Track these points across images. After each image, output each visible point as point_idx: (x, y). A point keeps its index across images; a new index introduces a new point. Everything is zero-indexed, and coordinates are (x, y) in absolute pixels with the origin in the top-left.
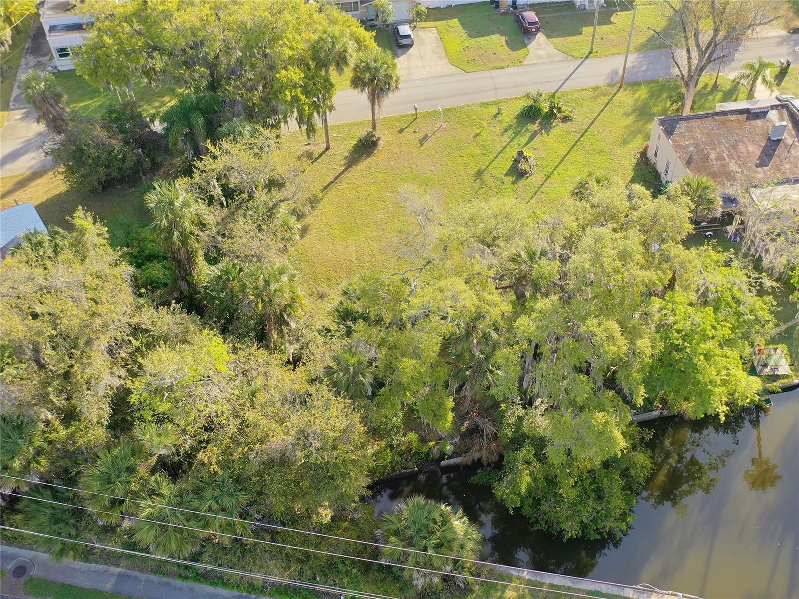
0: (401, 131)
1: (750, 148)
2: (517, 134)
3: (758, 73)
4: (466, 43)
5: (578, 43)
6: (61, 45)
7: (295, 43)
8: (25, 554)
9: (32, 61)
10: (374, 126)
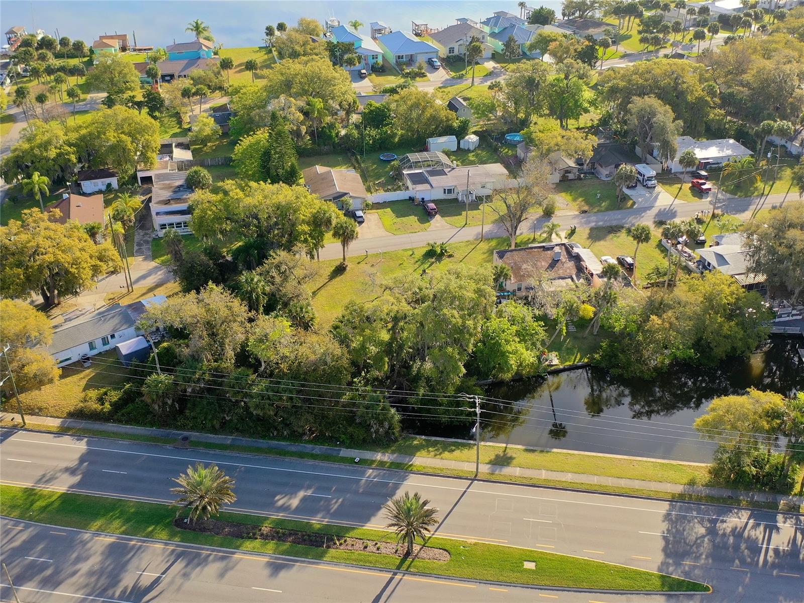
0: (359, 263)
1: (543, 264)
2: (422, 263)
3: (552, 229)
4: (395, 221)
5: (459, 220)
6: (162, 223)
7: (305, 213)
8: (186, 433)
9: (141, 232)
10: (344, 259)
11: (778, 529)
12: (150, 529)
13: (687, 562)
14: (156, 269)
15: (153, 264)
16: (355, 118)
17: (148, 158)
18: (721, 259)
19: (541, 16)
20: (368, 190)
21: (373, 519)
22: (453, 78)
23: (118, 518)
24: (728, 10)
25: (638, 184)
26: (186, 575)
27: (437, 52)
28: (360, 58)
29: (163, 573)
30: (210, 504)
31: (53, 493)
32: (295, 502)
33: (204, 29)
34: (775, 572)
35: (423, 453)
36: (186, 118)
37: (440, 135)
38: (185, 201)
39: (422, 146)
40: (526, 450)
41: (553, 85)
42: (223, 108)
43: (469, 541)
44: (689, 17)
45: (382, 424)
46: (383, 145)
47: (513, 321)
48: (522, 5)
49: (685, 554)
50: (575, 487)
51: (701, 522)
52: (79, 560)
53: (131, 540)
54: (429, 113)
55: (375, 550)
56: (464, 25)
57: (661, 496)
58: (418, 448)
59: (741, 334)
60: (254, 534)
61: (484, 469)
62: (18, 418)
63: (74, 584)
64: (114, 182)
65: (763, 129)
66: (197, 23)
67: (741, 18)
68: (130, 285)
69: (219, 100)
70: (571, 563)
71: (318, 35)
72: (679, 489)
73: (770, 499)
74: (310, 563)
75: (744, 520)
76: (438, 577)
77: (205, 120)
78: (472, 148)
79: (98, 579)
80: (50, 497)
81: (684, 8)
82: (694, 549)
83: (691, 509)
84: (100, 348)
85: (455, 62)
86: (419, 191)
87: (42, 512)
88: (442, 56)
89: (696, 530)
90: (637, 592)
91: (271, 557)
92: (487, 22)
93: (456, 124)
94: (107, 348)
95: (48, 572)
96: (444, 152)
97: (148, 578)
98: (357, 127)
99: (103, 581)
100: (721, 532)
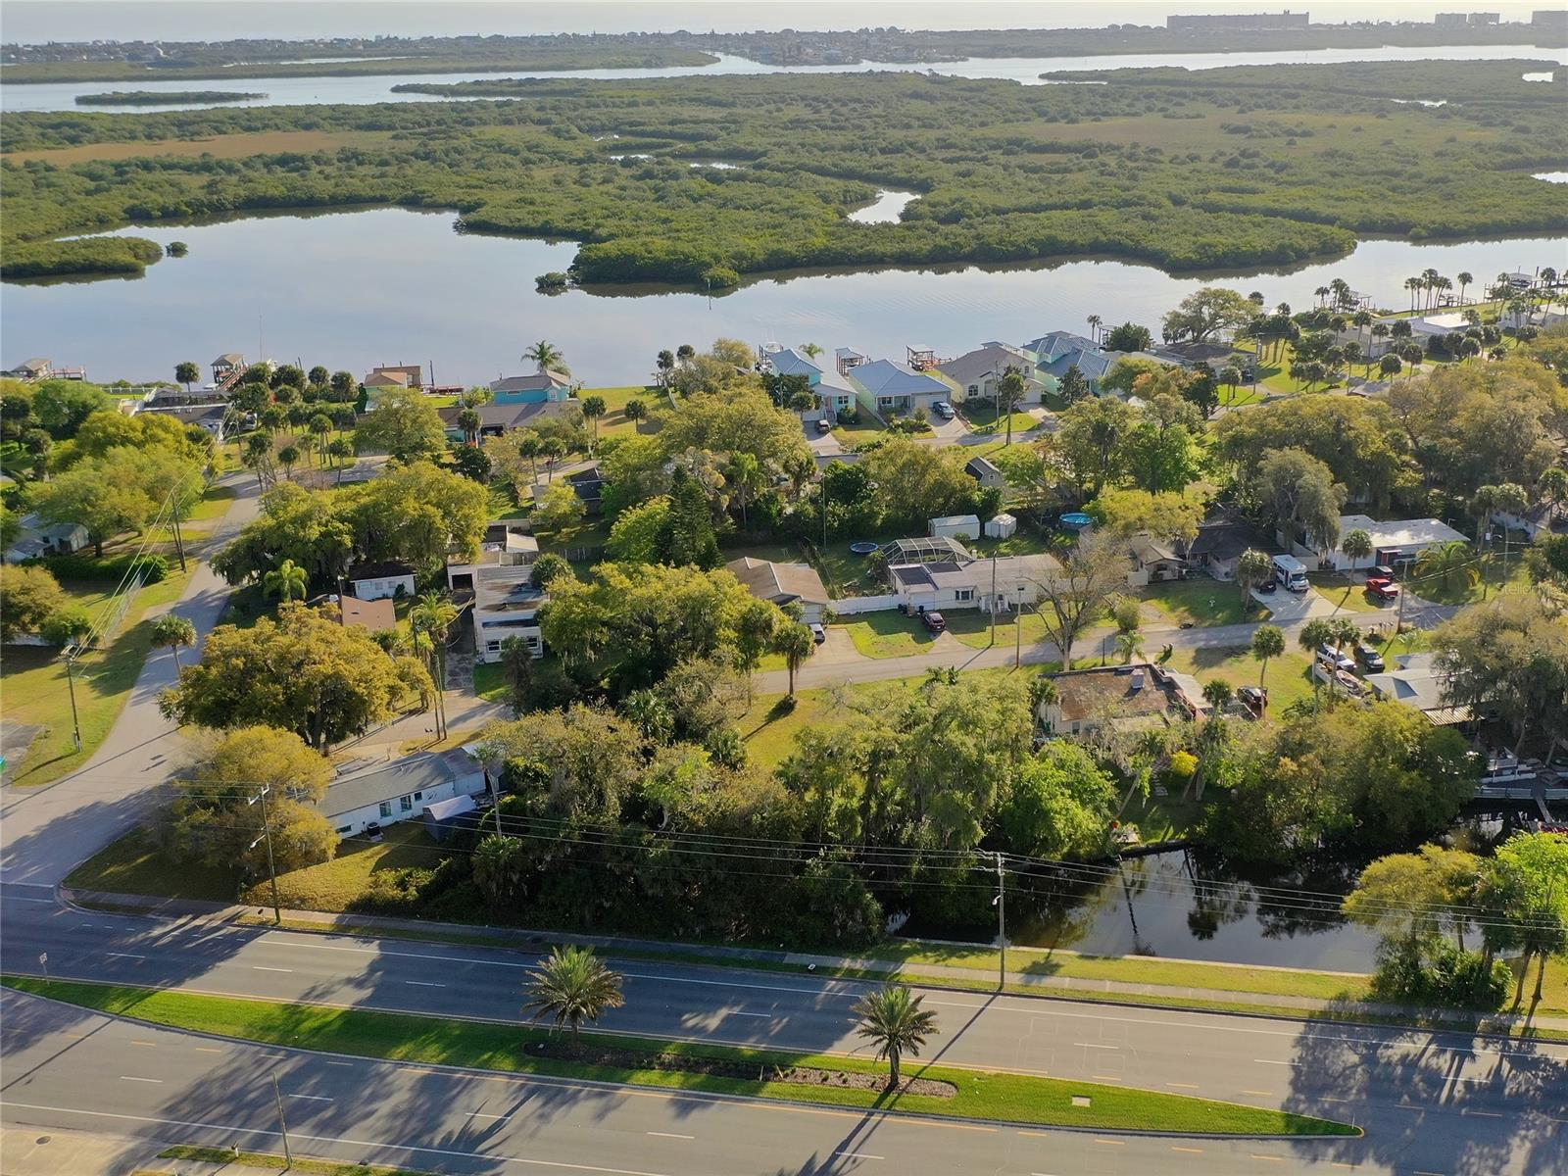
1: (1115, 694)
3: (1132, 647)
4: (875, 639)
5: (982, 638)
6: (492, 638)
7: (730, 611)
8: (538, 933)
9: (456, 657)
10: (791, 691)
11: (1473, 1057)
12: (486, 1057)
13: (1328, 1100)
14: (483, 708)
15: (477, 701)
16: (808, 488)
17: (467, 545)
18: (1404, 688)
19: (1127, 337)
20: (832, 595)
21: (837, 1044)
22: (976, 433)
23: (435, 1041)
24: (1445, 329)
25: (1278, 586)
26: (543, 1117)
27: (948, 393)
28: (818, 399)
29: (507, 1115)
30: (584, 1005)
31: (331, 1011)
32: (713, 1023)
33: (553, 356)
34: (1463, 1111)
35: (918, 958)
36: (526, 492)
37: (953, 514)
38: (530, 606)
39: (922, 529)
40: (1082, 957)
41: (1137, 435)
42: (588, 475)
43: (987, 1072)
44: (1376, 339)
45: (852, 912)
46: (858, 530)
47: (1061, 765)
48: (1094, 320)
49: (1325, 1088)
50: (1158, 1003)
51: (1354, 1048)
52: (374, 1097)
53: (455, 1071)
54: (931, 478)
55: (839, 1082)
56: (994, 350)
57: (1292, 1014)
58: (909, 953)
59: (1427, 790)
60: (650, 1063)
61: (1014, 980)
62: (269, 914)
63: (367, 1129)
64: (408, 582)
65: (1481, 500)
66: (542, 347)
67: (1461, 339)
68: (441, 731)
69: (577, 465)
70: (1146, 1099)
71: (746, 366)
72: (1321, 1005)
73: (1465, 1018)
74: (737, 1100)
75: (1421, 1045)
76: (938, 1117)
77: (559, 490)
78: (1004, 535)
79: (406, 1123)
80: (325, 1016)
81: (1368, 324)
82: (1340, 1081)
83: (1341, 1032)
84: (397, 815)
85: (980, 410)
86: (913, 595)
87: (314, 1036)
88: (958, 400)
89: (1344, 1058)
90: (1248, 1136)
91: (677, 1094)
92: (1033, 346)
93: (977, 497)
94: (408, 814)
95: (328, 1113)
96: (956, 538)
97: (482, 1121)
98: (813, 501)
99: (413, 1124)
100: (1383, 1061)
